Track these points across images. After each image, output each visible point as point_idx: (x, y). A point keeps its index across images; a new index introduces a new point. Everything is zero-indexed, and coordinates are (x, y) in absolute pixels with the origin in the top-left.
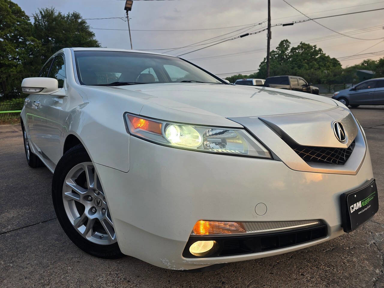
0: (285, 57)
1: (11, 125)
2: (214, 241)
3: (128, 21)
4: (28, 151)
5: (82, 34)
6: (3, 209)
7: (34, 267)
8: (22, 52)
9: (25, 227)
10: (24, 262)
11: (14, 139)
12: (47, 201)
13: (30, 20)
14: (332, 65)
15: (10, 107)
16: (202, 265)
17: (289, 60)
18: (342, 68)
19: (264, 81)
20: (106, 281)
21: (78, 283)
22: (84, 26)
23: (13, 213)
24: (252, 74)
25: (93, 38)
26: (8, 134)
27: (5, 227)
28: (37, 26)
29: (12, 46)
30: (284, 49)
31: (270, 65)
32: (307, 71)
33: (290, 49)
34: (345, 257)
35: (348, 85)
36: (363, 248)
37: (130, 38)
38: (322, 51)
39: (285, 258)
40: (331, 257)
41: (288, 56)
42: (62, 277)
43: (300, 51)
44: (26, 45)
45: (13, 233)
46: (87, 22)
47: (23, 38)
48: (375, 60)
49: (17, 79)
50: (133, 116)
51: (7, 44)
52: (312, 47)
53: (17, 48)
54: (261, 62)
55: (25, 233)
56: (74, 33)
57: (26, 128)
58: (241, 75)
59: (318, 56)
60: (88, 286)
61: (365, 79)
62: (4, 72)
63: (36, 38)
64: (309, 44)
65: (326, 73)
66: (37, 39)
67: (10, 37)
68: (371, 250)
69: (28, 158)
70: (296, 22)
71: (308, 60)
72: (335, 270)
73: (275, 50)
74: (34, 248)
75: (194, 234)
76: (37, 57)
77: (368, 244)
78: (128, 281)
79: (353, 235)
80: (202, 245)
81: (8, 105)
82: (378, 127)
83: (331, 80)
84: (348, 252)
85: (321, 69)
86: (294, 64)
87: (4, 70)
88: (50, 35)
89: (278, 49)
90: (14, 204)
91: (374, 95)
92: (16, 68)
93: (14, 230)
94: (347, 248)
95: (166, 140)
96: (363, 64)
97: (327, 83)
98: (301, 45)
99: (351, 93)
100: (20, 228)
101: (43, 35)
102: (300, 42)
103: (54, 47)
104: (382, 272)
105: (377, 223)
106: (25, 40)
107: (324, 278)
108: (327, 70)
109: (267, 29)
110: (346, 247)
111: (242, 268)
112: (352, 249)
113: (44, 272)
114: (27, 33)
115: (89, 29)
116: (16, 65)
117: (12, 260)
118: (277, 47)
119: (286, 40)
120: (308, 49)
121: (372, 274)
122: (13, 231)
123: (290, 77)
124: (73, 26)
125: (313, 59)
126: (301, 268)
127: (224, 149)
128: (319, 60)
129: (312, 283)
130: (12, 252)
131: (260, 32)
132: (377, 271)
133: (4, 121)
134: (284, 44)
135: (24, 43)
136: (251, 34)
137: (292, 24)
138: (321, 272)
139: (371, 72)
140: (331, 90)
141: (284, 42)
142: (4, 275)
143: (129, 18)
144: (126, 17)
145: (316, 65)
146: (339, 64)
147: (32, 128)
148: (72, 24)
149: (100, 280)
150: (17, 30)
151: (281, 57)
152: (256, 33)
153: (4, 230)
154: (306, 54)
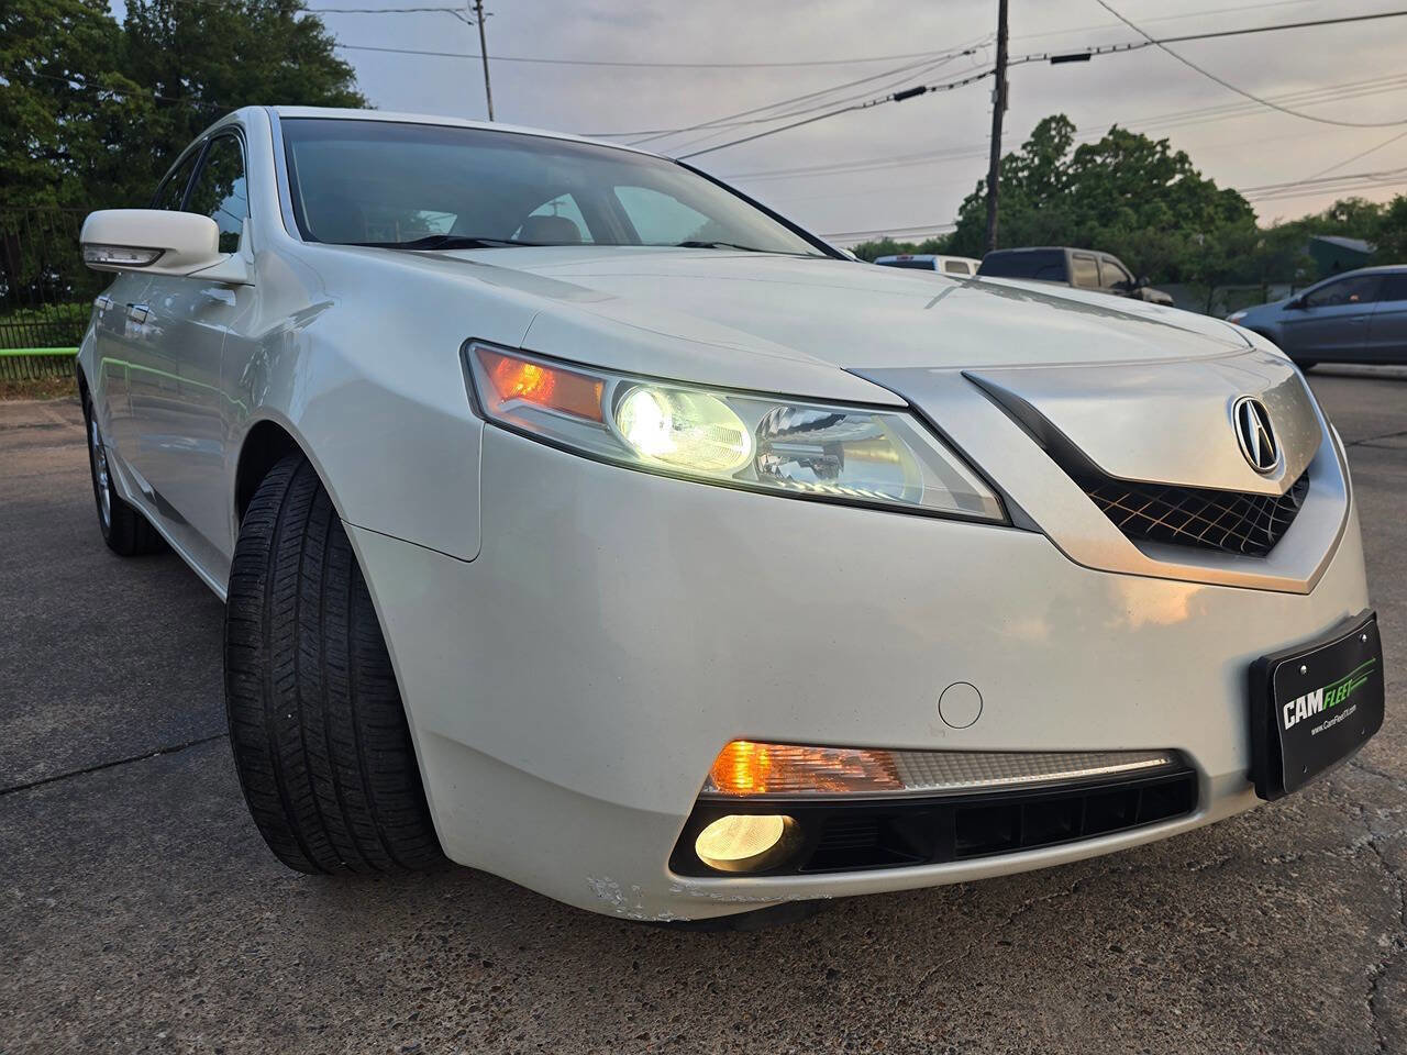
0: (1053, 179)
1: (38, 401)
2: (787, 818)
3: (481, 22)
4: (107, 492)
5: (305, 68)
6: (16, 703)
7: (136, 910)
8: (82, 129)
9: (100, 768)
10: (98, 891)
11: (50, 451)
12: (180, 676)
13: (109, 10)
14: (1222, 216)
15: (34, 334)
16: (738, 903)
17: (1067, 191)
18: (1256, 227)
19: (976, 265)
20: (405, 962)
21: (302, 969)
22: (316, 37)
23: (54, 717)
24: (931, 238)
25: (348, 87)
26: (25, 435)
27: (23, 768)
28: (136, 33)
29: (43, 106)
30: (1050, 150)
31: (1001, 208)
32: (1132, 234)
33: (1071, 151)
34: (1268, 891)
35: (1276, 291)
36: (1333, 859)
37: (488, 89)
38: (1191, 164)
39: (1052, 892)
40: (1216, 888)
41: (1064, 178)
42: (243, 947)
43: (1109, 160)
44: (97, 104)
45: (55, 788)
46: (325, 25)
47: (82, 77)
48: (1378, 203)
49: (59, 229)
50: (496, 353)
51: (23, 98)
52: (1155, 147)
53: (61, 113)
54: (967, 195)
55: (99, 791)
56: (274, 64)
57: (98, 408)
58: (891, 242)
59: (1172, 178)
60: (338, 978)
61: (1338, 268)
62: (12, 202)
63: (132, 78)
64: (1142, 135)
65: (1201, 242)
66: (137, 82)
67: (34, 73)
68: (1359, 867)
69: (107, 520)
70: (1098, 52)
71: (1135, 194)
72: (1233, 935)
73: (1020, 153)
74: (135, 844)
75: (711, 790)
76: (136, 148)
77: (1349, 847)
78: (487, 965)
79: (1296, 814)
80: (743, 831)
81: (28, 328)
82: (1384, 442)
83: (1217, 268)
84: (1279, 874)
85: (1181, 228)
86: (1085, 208)
87: (14, 196)
88: (186, 69)
89: (1029, 148)
90: (56, 685)
91: (1369, 328)
92: (58, 189)
93: (58, 778)
94: (1275, 860)
95: (619, 441)
96: (1333, 215)
97: (1201, 281)
98: (1111, 138)
99: (1291, 319)
100: (80, 773)
101: (159, 67)
102: (1110, 128)
103: (198, 115)
104: (1401, 945)
105: (1380, 774)
106: (93, 86)
107: (1193, 960)
108: (1205, 232)
109: (993, 72)
110: (1273, 854)
111: (900, 921)
112: (1291, 862)
113: (175, 928)
114: (98, 57)
115: (332, 50)
116: (57, 177)
117: (52, 884)
118: (1024, 142)
119: (1058, 115)
120: (1136, 155)
121: (1362, 950)
122: (53, 780)
123: (1070, 251)
124: (274, 38)
125: (1156, 190)
126: (1111, 927)
127: (834, 483)
128: (1174, 196)
129: (1149, 980)
130: (54, 856)
131: (966, 82)
132: (1383, 941)
133: (11, 387)
134: (1053, 133)
135: (87, 97)
136: (934, 89)
137: (1086, 57)
138: (1181, 940)
139: (1361, 245)
140: (1216, 304)
141: (1053, 125)
142: (25, 938)
143: (484, 11)
144: (474, 9)
145: (1165, 213)
146: (1249, 211)
147: (122, 415)
148: (272, 30)
149: (382, 958)
150: (63, 45)
151: (1041, 178)
152: (951, 86)
153: (20, 778)
154: (1129, 171)
